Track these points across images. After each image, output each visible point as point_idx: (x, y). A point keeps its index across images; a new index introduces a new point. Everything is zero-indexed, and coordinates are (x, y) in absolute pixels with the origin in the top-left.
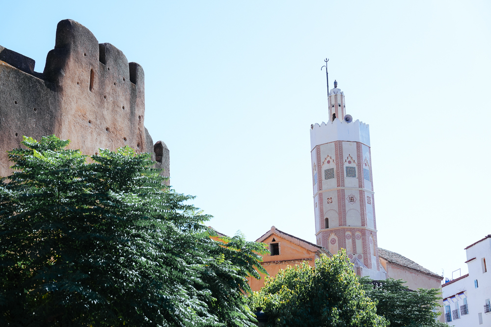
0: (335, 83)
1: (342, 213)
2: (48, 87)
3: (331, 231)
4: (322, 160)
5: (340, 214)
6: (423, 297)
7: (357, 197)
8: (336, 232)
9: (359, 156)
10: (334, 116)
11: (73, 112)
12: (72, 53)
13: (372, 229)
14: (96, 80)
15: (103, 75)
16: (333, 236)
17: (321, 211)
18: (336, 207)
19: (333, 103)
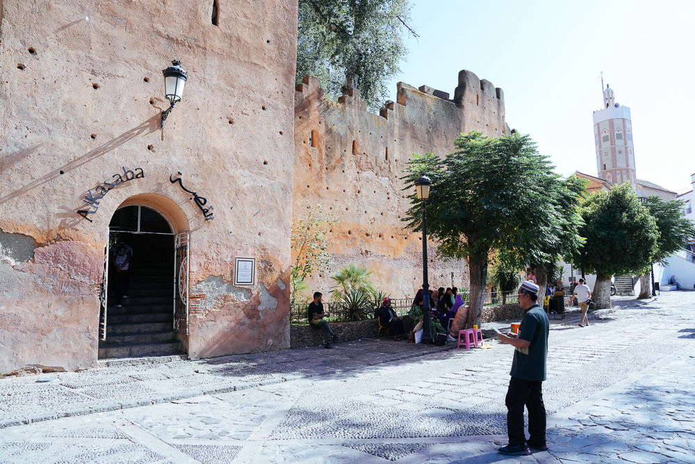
0: (608, 85)
1: (614, 160)
2: (457, 106)
3: (608, 171)
4: (601, 131)
5: (613, 161)
6: (673, 204)
7: (624, 150)
8: (610, 171)
9: (624, 127)
10: (608, 105)
11: (470, 118)
12: (467, 87)
13: (633, 168)
14: (480, 99)
15: (483, 97)
16: (609, 174)
17: (601, 160)
18: (610, 158)
19: (607, 97)
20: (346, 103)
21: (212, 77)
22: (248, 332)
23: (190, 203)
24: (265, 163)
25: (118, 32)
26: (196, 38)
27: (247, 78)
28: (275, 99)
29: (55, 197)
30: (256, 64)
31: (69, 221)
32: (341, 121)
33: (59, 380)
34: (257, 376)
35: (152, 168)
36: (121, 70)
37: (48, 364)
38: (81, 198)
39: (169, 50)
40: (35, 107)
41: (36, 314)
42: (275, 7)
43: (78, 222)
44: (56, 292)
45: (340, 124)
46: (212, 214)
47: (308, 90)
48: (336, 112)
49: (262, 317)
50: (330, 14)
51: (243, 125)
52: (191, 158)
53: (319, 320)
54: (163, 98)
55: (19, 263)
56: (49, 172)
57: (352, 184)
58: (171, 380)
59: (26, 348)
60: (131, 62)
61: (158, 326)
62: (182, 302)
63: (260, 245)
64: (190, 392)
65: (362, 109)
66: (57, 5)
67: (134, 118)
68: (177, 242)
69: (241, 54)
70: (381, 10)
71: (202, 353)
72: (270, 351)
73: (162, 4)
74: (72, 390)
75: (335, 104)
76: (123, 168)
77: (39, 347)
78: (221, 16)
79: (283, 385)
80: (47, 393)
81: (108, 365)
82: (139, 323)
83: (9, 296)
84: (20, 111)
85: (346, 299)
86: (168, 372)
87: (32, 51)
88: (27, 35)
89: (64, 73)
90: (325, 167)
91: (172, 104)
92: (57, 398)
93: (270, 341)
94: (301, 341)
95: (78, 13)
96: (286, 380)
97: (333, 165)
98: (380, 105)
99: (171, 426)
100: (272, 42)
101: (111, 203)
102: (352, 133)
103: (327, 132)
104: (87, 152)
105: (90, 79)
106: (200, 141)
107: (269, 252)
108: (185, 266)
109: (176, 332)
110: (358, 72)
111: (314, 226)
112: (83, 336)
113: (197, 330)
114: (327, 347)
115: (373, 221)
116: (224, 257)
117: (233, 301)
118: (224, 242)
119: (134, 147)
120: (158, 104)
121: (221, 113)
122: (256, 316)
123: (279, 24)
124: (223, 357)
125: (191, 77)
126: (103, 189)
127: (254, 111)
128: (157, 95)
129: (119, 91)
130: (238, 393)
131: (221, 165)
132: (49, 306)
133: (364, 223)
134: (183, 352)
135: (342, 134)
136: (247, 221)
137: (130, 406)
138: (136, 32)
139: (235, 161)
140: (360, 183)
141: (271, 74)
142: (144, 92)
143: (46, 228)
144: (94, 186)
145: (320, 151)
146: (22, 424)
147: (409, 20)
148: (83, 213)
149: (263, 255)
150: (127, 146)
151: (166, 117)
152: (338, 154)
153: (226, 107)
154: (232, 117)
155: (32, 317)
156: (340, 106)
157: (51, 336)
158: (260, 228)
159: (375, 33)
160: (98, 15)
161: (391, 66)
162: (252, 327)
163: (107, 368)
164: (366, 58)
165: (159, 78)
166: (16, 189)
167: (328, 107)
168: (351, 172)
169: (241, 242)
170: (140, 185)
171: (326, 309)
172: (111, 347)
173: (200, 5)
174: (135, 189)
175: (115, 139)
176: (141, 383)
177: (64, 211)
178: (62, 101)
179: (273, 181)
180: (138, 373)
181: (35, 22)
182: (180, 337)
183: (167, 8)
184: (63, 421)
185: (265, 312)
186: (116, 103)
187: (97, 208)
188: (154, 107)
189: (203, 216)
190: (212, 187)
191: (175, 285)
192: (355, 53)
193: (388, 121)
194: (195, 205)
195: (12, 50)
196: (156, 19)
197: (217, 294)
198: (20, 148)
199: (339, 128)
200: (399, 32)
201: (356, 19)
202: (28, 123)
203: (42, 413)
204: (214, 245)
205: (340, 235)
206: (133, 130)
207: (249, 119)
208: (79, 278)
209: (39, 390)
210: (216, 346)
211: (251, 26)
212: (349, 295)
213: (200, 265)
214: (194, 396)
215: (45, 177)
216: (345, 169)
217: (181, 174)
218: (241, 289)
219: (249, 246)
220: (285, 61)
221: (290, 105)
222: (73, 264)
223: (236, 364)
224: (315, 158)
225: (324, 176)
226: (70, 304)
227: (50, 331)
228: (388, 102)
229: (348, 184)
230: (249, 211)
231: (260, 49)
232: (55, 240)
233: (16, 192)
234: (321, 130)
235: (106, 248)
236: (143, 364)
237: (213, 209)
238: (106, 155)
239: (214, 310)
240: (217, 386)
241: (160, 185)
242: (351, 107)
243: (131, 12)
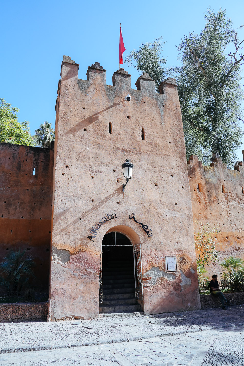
20: (215, 166)
21: (145, 164)
22: (176, 299)
23: (140, 229)
24: (176, 204)
25: (101, 152)
26: (135, 147)
27: (162, 162)
28: (177, 170)
29: (78, 231)
30: (165, 155)
31: (84, 242)
32: (213, 176)
33: (82, 324)
34: (184, 327)
35: (120, 213)
36: (103, 168)
37: (77, 315)
38: (89, 230)
39: (124, 155)
40: (69, 190)
41: (71, 289)
42: (171, 126)
43: (88, 242)
44: (80, 277)
45: (213, 178)
46: (151, 234)
47: (193, 163)
48: (210, 172)
49: (183, 290)
50: (198, 123)
51: (163, 186)
52: (138, 206)
53: (217, 291)
54: (123, 178)
55: (64, 263)
56: (75, 219)
57: (225, 210)
58: (137, 327)
59: (67, 306)
60: (107, 164)
61: (127, 295)
62: (139, 282)
63: (178, 249)
64: (147, 335)
65: (224, 168)
66: (76, 146)
67: (110, 190)
68: (135, 249)
69: (158, 151)
70: (226, 115)
71: (151, 311)
72: (190, 310)
73: (119, 135)
74: (88, 330)
75: (208, 168)
76: (107, 214)
77: (73, 306)
78: (146, 135)
79: (200, 333)
80: (77, 331)
81: (104, 316)
82: (118, 293)
83: (60, 280)
84: (63, 193)
85: (231, 278)
86: (135, 322)
87: (67, 167)
88: (65, 160)
89: (79, 174)
90: (208, 202)
91: (127, 180)
92: (82, 334)
93: (189, 304)
94: (207, 305)
95: (84, 147)
96: (202, 330)
97: (212, 200)
98: (234, 164)
99: (140, 356)
100: (172, 142)
101: (102, 232)
102: (220, 182)
103: (206, 183)
104: (91, 208)
105: (90, 175)
106: (142, 197)
107: (183, 252)
108: (140, 262)
109: (137, 299)
110: (219, 149)
111: (206, 235)
112: (92, 300)
113: (148, 298)
114: (224, 308)
115: (240, 230)
116: (159, 256)
117: (166, 281)
118: (159, 248)
119: (111, 203)
120: (121, 181)
121: (151, 181)
122: (179, 289)
123: (174, 133)
124: (163, 314)
125: (135, 166)
126: (98, 225)
127: (167, 178)
128: (120, 177)
129: (103, 178)
130: (175, 337)
131: (154, 207)
132: (77, 285)
133: (235, 231)
134: (141, 310)
135: (215, 183)
136: (170, 236)
137: (117, 342)
138: (108, 150)
139: (161, 205)
140: (229, 209)
141: (174, 158)
142: (114, 177)
143: (74, 246)
144: (94, 224)
145: (204, 194)
146: (68, 347)
147: (242, 116)
148: (90, 238)
149: (180, 254)
150: (108, 203)
151: (125, 187)
152: (214, 194)
153: (153, 178)
154: (156, 182)
155: (70, 290)
156: (212, 168)
157: (78, 300)
158: (177, 239)
159: (224, 127)
160: (92, 146)
161: (237, 143)
162: (178, 296)
163: (103, 318)
164: (221, 141)
165: (120, 169)
166: (62, 228)
167: (205, 170)
168: (223, 203)
169: (168, 247)
170: (115, 221)
171: (220, 284)
172: (105, 307)
173: (135, 132)
174: (113, 224)
175: (102, 201)
176: (121, 328)
177: (82, 237)
178: (79, 186)
179: (182, 213)
180: (120, 322)
181: (68, 154)
182: (139, 302)
183: (121, 136)
184: (85, 348)
185: (185, 287)
186: (102, 184)
187: (96, 235)
188: (119, 183)
189: (147, 235)
190: (150, 219)
191: (135, 272)
192: (215, 140)
193: (240, 172)
194: (142, 229)
195: (60, 168)
196: (116, 143)
197: (157, 277)
198: (63, 209)
199: (213, 180)
200: (237, 124)
201: (213, 123)
202: (66, 198)
203: (76, 342)
204: (154, 250)
205: (222, 239)
206: (110, 195)
207: (165, 182)
208: (89, 270)
209: (74, 329)
210: (159, 307)
211: (161, 136)
212: (232, 275)
213: (147, 261)
214: (150, 337)
215: (73, 222)
216: (220, 202)
217: (134, 214)
218: (170, 274)
219: (172, 249)
220: (180, 150)
221: (186, 172)
222: (87, 263)
223: (171, 318)
224: (202, 198)
225: (208, 207)
226: (86, 284)
227: (77, 298)
228: (238, 162)
229: (222, 210)
230: (171, 230)
231: (166, 147)
232: (79, 252)
233: (62, 230)
234: (203, 183)
235: (101, 255)
236: (121, 317)
237: (151, 231)
238: (99, 209)
239: (156, 286)
240: (162, 332)
241: (124, 221)
242: (218, 168)
243: (105, 141)
